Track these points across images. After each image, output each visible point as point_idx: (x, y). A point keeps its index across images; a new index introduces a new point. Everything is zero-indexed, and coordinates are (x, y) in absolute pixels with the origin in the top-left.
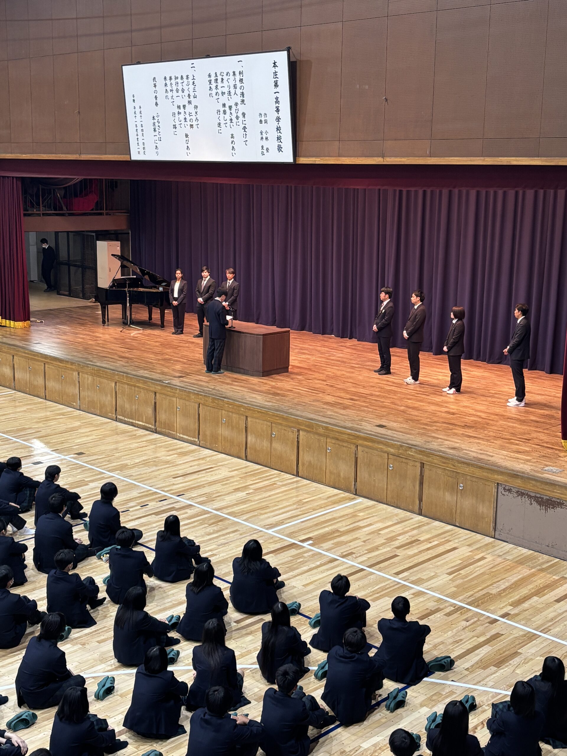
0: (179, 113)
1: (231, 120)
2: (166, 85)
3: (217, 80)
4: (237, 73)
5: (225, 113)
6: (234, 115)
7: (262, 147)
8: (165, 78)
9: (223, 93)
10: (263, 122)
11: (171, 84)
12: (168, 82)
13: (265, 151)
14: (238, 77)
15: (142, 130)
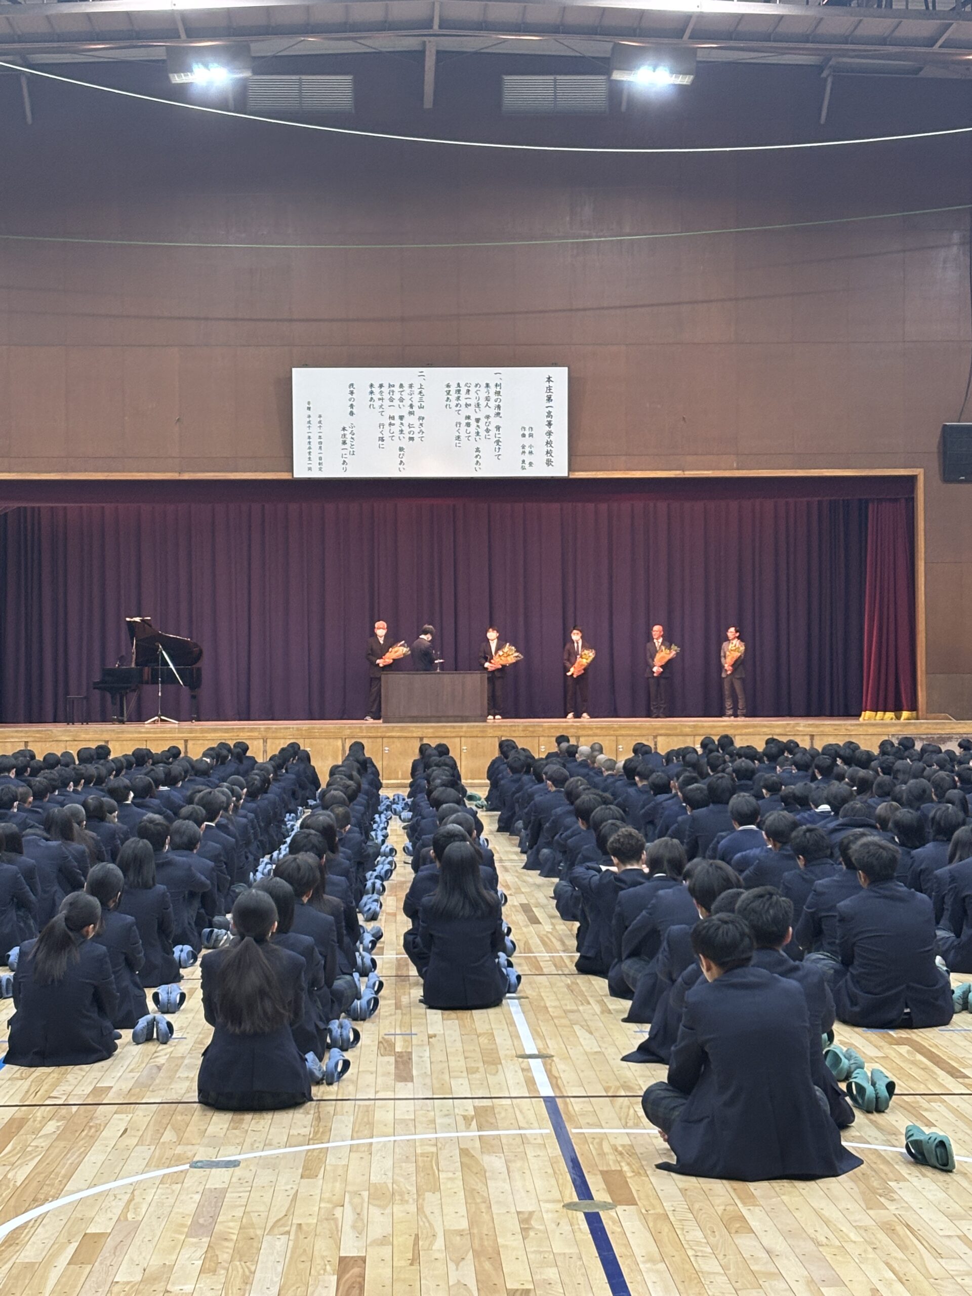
0: (390, 424)
1: (478, 433)
2: (372, 392)
3: (459, 391)
4: (492, 385)
5: (468, 425)
6: (483, 427)
7: (523, 461)
8: (372, 386)
9: (467, 405)
10: (527, 436)
11: (381, 392)
12: (376, 390)
13: (527, 466)
14: (493, 390)
15: (320, 443)
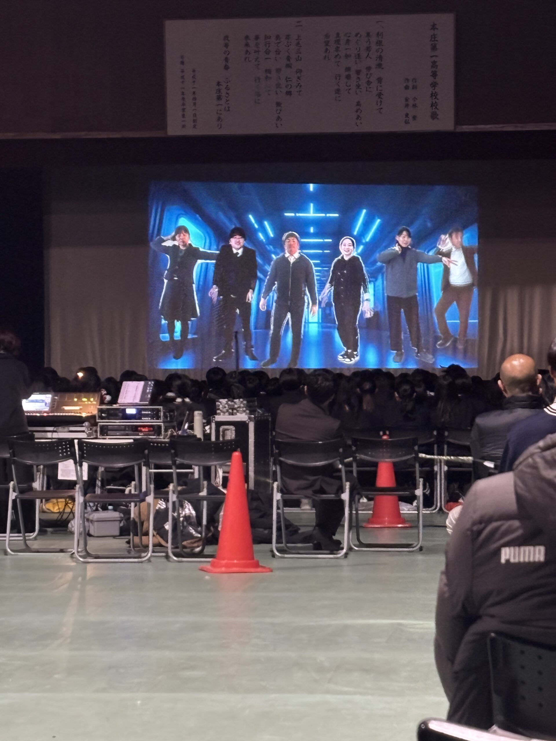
0: (267, 78)
1: (358, 86)
2: (247, 45)
3: (338, 41)
4: (373, 34)
5: (348, 77)
6: (364, 80)
7: (407, 115)
9: (347, 56)
10: (411, 88)
11: (257, 45)
12: (252, 42)
13: (411, 119)
14: (374, 39)
15: (195, 99)
